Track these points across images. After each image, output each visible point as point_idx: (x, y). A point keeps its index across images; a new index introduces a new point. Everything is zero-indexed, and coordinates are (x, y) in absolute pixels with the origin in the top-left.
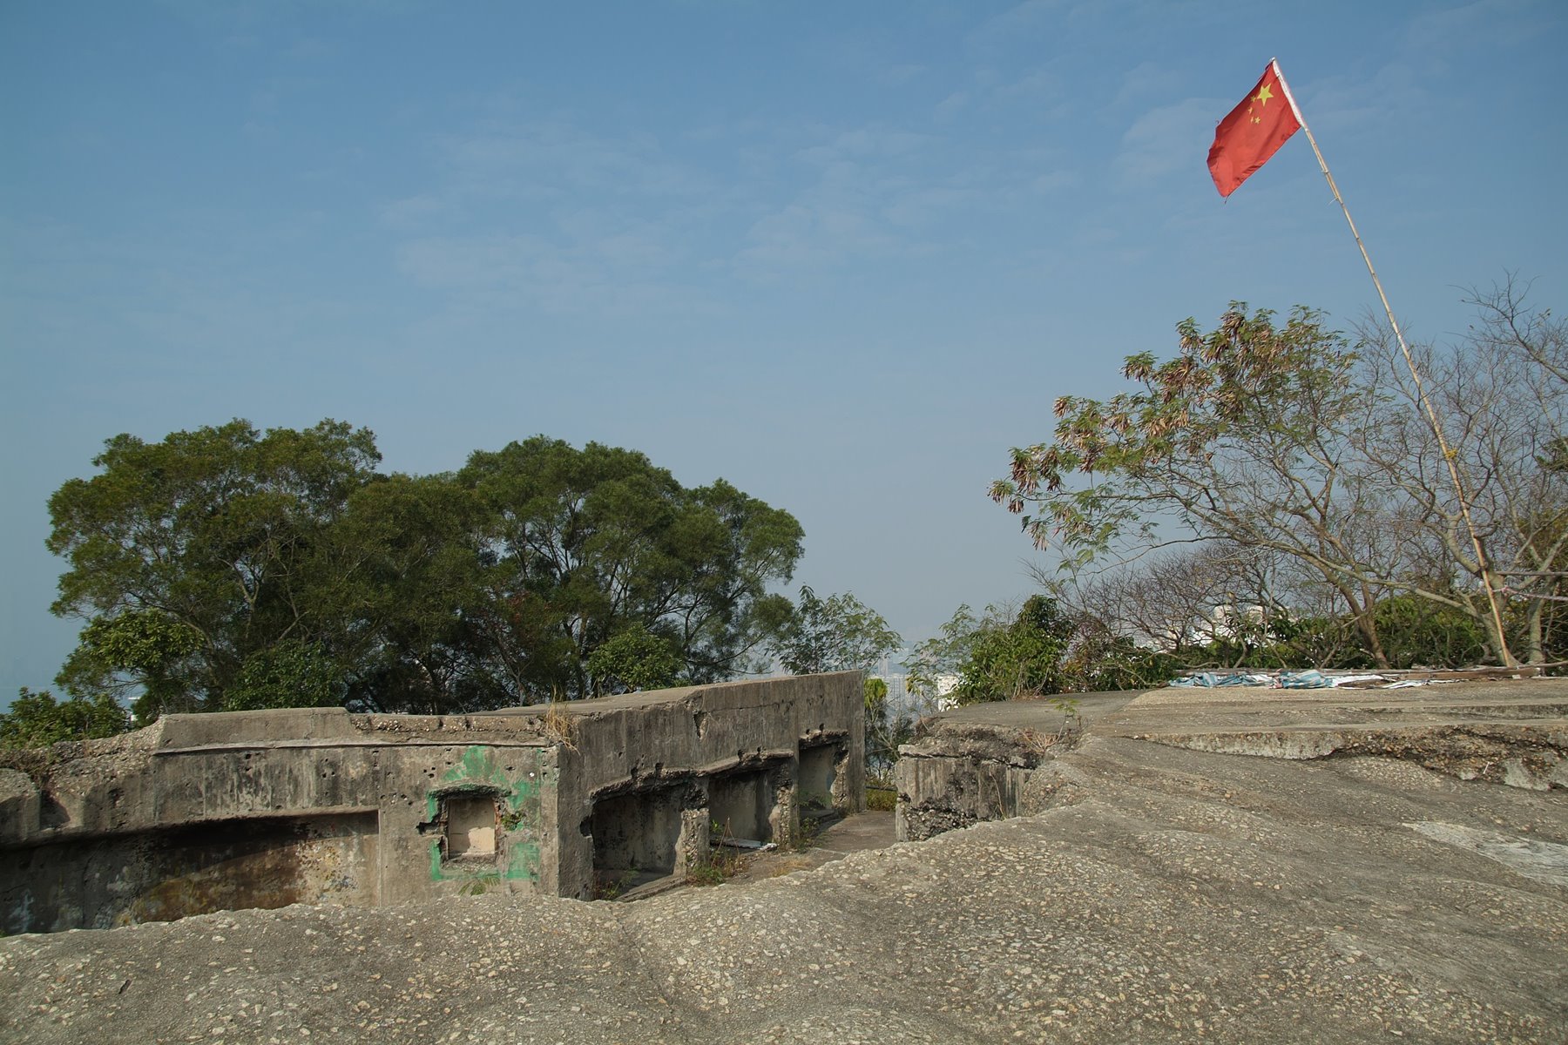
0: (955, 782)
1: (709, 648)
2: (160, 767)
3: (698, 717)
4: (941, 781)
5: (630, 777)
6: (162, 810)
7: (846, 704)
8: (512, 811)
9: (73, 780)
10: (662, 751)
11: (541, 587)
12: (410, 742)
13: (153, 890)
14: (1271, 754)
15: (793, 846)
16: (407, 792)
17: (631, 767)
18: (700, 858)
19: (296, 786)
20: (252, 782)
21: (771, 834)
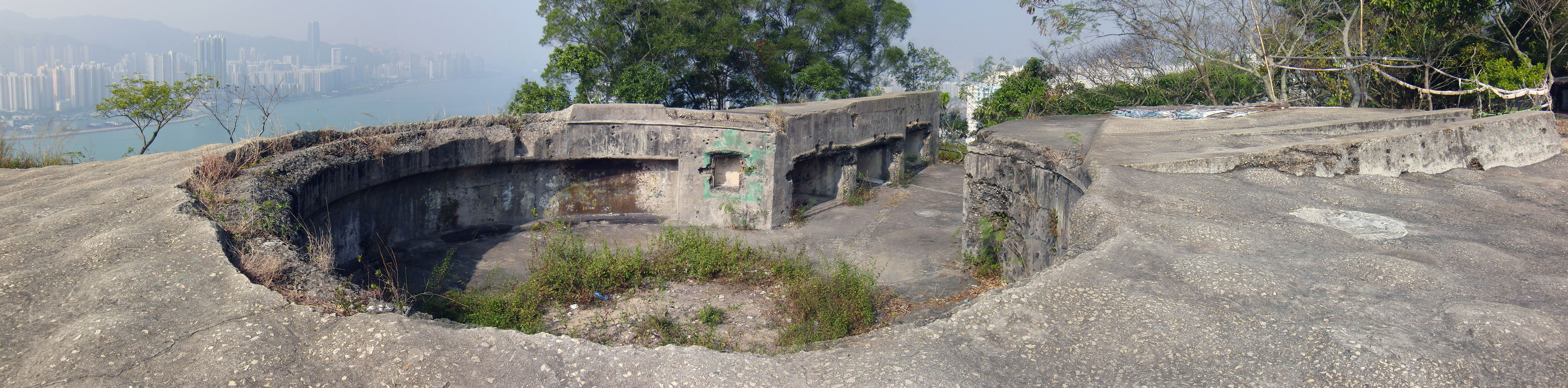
0: (1000, 171)
1: (860, 72)
2: (570, 130)
3: (853, 117)
4: (991, 169)
5: (814, 149)
6: (570, 151)
7: (931, 109)
8: (749, 165)
9: (530, 133)
10: (833, 135)
11: (772, 36)
12: (697, 125)
13: (567, 189)
14: (1203, 172)
15: (901, 184)
16: (694, 151)
17: (815, 144)
18: (851, 192)
19: (637, 144)
20: (614, 140)
21: (889, 177)
